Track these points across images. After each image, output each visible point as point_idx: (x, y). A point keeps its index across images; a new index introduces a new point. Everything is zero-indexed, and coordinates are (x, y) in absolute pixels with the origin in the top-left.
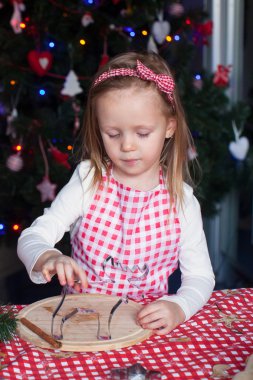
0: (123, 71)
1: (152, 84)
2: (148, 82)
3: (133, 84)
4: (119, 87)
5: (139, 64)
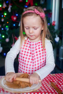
0: (31, 11)
1: (39, 15)
2: (38, 15)
3: (33, 15)
4: (29, 16)
5: (35, 9)
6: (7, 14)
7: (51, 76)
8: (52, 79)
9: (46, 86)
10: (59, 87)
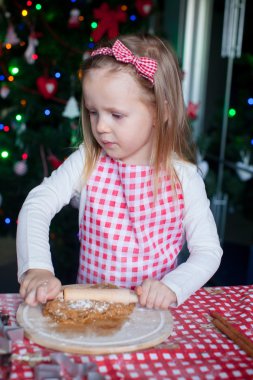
6: (20, 69)
7: (208, 294)
8: (212, 305)
9: (197, 328)
10: (245, 330)
